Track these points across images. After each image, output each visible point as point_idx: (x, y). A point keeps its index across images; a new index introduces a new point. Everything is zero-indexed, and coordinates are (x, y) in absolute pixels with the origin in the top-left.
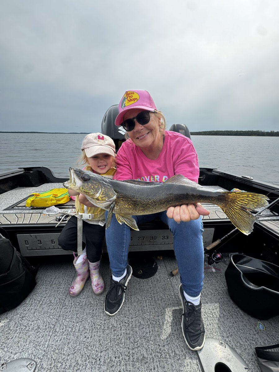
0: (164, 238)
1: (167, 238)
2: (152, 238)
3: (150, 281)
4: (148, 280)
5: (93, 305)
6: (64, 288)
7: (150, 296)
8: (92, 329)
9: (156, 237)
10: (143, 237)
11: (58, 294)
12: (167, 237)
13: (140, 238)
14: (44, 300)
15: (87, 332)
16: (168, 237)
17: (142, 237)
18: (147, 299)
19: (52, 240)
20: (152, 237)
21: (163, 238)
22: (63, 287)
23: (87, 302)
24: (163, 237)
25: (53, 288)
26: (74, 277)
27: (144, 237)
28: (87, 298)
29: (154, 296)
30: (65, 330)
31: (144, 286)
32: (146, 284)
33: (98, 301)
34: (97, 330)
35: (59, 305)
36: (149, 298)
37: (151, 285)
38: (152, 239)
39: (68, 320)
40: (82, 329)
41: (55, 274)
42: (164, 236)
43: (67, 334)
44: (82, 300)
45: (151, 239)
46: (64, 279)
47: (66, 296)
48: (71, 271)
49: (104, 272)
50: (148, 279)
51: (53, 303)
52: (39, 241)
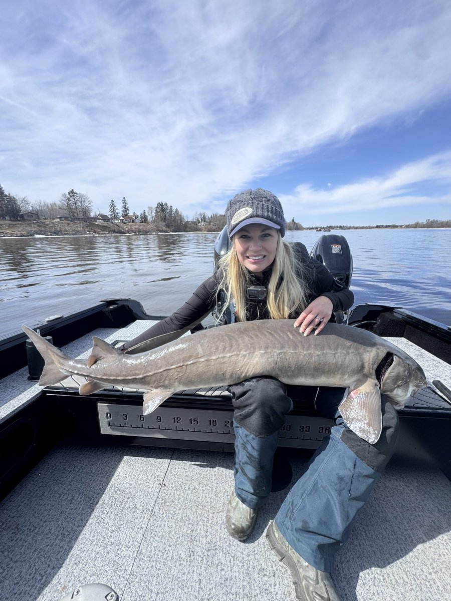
0: (303, 429)
1: (308, 430)
5: (192, 523)
8: (190, 560)
9: (290, 426)
11: (145, 496)
12: (308, 428)
14: (127, 502)
15: (183, 564)
16: (309, 429)
22: (153, 486)
23: (184, 515)
25: (140, 485)
28: (184, 509)
30: (154, 554)
31: (269, 504)
32: (273, 501)
33: (199, 516)
34: (197, 564)
35: (147, 514)
39: (157, 539)
40: (176, 558)
42: (303, 427)
43: (157, 561)
44: (178, 511)
46: (153, 474)
47: (156, 501)
48: (162, 463)
50: (276, 493)
51: (138, 509)
52: (124, 415)
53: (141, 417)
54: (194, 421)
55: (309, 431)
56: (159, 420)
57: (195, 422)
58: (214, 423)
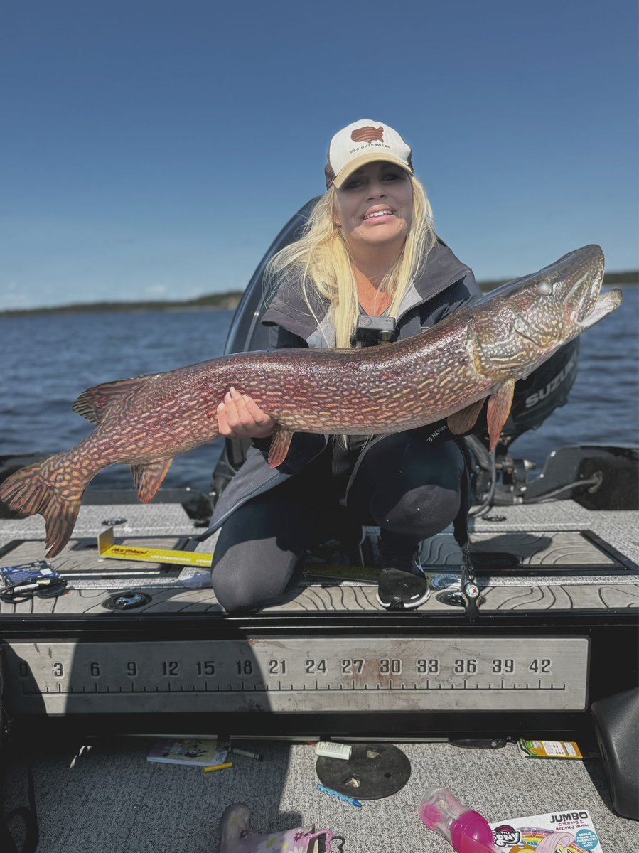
0: (424, 666)
1: (433, 669)
2: (387, 666)
3: (383, 806)
4: (374, 805)
6: (121, 811)
7: (377, 842)
9: (399, 661)
10: (358, 663)
11: (107, 824)
12: (433, 663)
13: (349, 664)
14: (69, 835)
16: (436, 666)
17: (355, 662)
18: (368, 849)
19: (92, 665)
20: (384, 662)
21: (422, 669)
22: (119, 809)
23: (189, 846)
24: (422, 663)
25: (91, 809)
26: (149, 786)
27: (361, 661)
28: (189, 837)
29: (391, 843)
31: (361, 818)
32: (370, 813)
35: (113, 849)
36: (374, 846)
37: (384, 816)
38: (387, 671)
41: (91, 777)
42: (425, 661)
44: (177, 841)
45: (385, 669)
46: (118, 791)
47: (129, 830)
48: (137, 773)
49: (238, 779)
50: (376, 801)
51: (94, 844)
52: (55, 665)
53: (92, 668)
54: (206, 667)
55: (436, 671)
56: (132, 672)
57: (209, 669)
58: (248, 668)
